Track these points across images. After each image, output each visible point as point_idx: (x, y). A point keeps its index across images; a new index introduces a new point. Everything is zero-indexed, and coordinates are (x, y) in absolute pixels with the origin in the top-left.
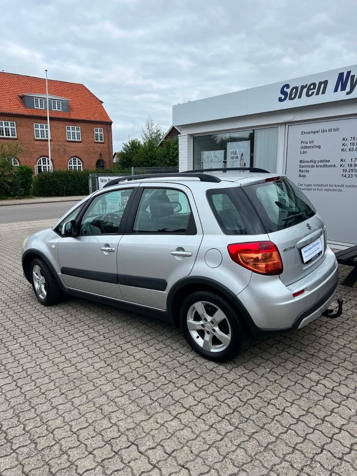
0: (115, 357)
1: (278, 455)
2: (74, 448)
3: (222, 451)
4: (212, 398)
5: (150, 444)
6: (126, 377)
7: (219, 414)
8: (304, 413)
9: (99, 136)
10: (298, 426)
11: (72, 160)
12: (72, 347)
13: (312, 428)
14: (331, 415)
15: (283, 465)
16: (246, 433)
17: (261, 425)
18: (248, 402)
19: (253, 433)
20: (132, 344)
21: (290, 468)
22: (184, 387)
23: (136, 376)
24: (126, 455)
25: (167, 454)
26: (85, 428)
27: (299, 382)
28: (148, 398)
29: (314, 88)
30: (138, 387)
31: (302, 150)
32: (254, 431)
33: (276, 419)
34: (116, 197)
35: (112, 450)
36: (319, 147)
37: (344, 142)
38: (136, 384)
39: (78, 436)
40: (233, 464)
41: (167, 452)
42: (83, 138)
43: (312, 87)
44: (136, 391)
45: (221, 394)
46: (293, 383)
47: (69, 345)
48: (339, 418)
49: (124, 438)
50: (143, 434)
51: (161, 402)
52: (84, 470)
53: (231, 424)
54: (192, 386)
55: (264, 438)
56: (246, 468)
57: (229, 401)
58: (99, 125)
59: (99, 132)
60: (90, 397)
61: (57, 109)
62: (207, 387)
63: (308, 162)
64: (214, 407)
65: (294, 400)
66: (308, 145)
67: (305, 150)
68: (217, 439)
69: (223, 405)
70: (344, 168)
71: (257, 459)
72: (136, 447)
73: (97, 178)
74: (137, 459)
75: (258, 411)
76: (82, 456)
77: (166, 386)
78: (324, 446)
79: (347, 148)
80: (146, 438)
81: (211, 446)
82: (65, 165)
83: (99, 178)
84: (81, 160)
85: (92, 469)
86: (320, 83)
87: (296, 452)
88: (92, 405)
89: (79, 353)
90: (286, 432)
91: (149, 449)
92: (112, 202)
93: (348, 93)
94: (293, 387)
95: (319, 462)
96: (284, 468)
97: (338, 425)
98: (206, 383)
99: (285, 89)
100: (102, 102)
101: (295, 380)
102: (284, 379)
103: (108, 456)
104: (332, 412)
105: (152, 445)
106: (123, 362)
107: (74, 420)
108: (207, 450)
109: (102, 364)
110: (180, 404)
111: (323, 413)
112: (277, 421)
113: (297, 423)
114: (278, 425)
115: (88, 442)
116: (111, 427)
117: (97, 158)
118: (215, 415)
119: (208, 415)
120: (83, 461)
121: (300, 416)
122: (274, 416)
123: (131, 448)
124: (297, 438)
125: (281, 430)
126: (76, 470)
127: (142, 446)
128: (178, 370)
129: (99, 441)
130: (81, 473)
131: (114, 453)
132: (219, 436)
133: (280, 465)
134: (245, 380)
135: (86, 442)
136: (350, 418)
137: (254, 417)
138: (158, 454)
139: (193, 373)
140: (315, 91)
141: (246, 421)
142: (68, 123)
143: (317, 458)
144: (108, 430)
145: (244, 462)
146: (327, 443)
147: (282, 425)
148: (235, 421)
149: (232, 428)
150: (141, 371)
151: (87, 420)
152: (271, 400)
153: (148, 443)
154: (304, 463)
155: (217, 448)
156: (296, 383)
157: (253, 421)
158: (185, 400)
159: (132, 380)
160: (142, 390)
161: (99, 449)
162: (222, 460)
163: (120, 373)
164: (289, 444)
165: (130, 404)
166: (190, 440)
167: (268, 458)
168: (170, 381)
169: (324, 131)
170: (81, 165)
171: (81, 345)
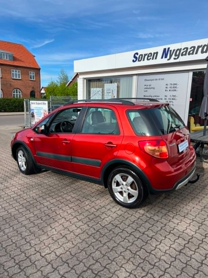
0: (32, 205)
1: (117, 252)
2: (3, 256)
3: (88, 252)
4: (86, 225)
5: (48, 251)
6: (37, 216)
7: (89, 233)
8: (134, 230)
9: (32, 76)
10: (130, 237)
11: (15, 91)
12: (7, 200)
13: (137, 238)
14: (148, 231)
15: (120, 258)
16: (102, 243)
17: (111, 238)
18: (105, 226)
19: (106, 242)
20: (43, 198)
21: (123, 259)
22: (70, 220)
23: (44, 215)
24: (33, 258)
25: (57, 256)
26: (10, 245)
27: (133, 215)
28: (50, 227)
29: (151, 56)
30: (44, 221)
31: (145, 90)
32: (106, 241)
33: (119, 234)
34: (40, 113)
35: (25, 256)
36: (154, 88)
37: (167, 86)
38: (43, 219)
39: (6, 249)
40: (93, 259)
41: (57, 255)
42: (22, 77)
43: (150, 55)
44: (43, 223)
45: (91, 223)
46: (130, 216)
47: (5, 199)
48: (151, 232)
49: (33, 249)
50: (44, 247)
51: (57, 229)
52: (8, 267)
53: (94, 238)
54: (75, 219)
55: (111, 244)
56: (100, 260)
57: (94, 227)
58: (32, 70)
59: (32, 74)
60: (15, 228)
61: (5, 59)
62: (83, 220)
63: (148, 96)
64: (86, 230)
65: (130, 224)
66: (148, 87)
67: (147, 90)
68: (86, 247)
69: (91, 229)
70: (167, 100)
71: (107, 256)
72: (39, 254)
73: (29, 101)
74: (40, 260)
75: (110, 231)
76: (7, 260)
77: (60, 220)
78: (142, 247)
79: (168, 89)
80: (46, 249)
81: (82, 250)
82: (10, 94)
83: (30, 101)
84: (21, 91)
85: (13, 267)
86: (154, 53)
87: (128, 250)
88: (16, 232)
89: (11, 203)
90: (124, 241)
91: (47, 254)
92: (38, 116)
93: (168, 60)
94: (130, 218)
95: (139, 256)
96: (120, 259)
97: (150, 236)
98: (83, 217)
99: (136, 55)
100: (34, 56)
101: (132, 214)
102: (126, 214)
103: (23, 259)
104: (148, 229)
105: (49, 252)
106: (37, 208)
107: (4, 241)
108: (80, 253)
109: (24, 209)
110: (67, 230)
111: (144, 230)
112: (119, 235)
113: (130, 236)
114: (120, 237)
115: (12, 253)
116: (26, 244)
117: (31, 89)
118: (86, 234)
119: (82, 234)
120: (8, 262)
121: (132, 232)
122: (118, 233)
123: (37, 254)
124: (128, 244)
125: (121, 240)
126: (3, 267)
127: (43, 253)
128: (68, 211)
129: (18, 252)
130: (6, 269)
131: (26, 258)
132: (87, 245)
133: (118, 258)
134: (105, 215)
135: (10, 253)
136: (157, 232)
137: (107, 234)
138: (52, 256)
139: (77, 212)
140: (152, 57)
141: (103, 237)
142: (12, 68)
143: (138, 253)
144: (24, 246)
145: (99, 257)
146: (144, 245)
147: (121, 237)
148: (97, 236)
149: (95, 240)
150: (47, 212)
151: (12, 241)
152: (117, 225)
153: (47, 251)
154: (131, 256)
155: (85, 251)
156: (132, 215)
157: (107, 236)
158: (70, 227)
159: (41, 217)
160: (46, 223)
161: (18, 256)
162: (87, 257)
163: (34, 214)
164: (124, 247)
165: (38, 230)
166: (71, 248)
167: (112, 254)
168: (63, 218)
169: (156, 80)
170: (21, 94)
171: (12, 199)
